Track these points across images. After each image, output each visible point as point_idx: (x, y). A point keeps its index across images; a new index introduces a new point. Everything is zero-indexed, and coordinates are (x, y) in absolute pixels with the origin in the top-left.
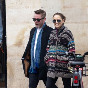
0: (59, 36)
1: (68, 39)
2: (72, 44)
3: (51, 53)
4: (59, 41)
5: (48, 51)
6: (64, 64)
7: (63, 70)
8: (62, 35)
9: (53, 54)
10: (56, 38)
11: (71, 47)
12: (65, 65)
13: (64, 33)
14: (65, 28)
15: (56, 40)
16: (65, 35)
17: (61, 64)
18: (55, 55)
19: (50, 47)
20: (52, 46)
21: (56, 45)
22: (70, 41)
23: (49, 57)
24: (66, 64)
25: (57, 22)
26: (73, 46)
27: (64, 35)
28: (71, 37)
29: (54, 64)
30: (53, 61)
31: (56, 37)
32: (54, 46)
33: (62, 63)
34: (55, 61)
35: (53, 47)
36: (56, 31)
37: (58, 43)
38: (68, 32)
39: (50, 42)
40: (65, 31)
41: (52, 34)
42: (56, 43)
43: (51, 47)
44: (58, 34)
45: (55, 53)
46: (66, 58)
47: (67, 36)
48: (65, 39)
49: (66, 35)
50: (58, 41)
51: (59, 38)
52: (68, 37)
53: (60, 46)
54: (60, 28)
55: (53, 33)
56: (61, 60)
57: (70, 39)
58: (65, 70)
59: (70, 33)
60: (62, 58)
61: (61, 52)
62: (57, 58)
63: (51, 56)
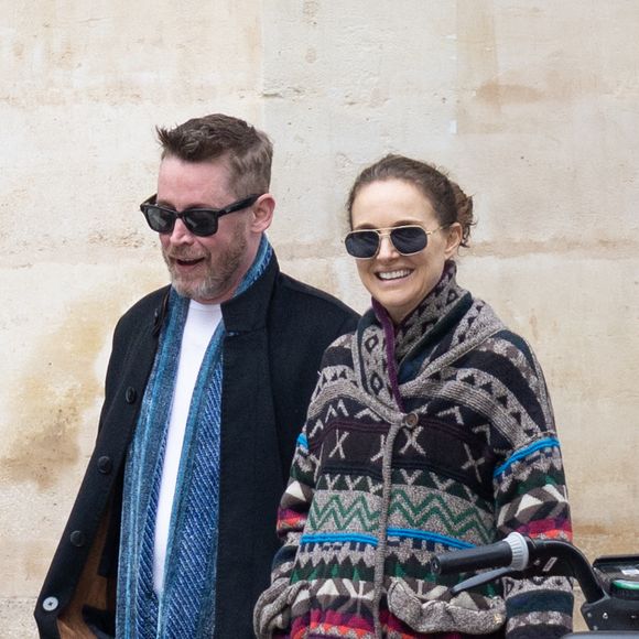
0: (407, 388)
1: (502, 419)
2: (543, 466)
3: (328, 556)
4: (412, 441)
5: (293, 540)
8: (436, 377)
9: (346, 570)
10: (382, 407)
11: (528, 502)
13: (461, 363)
14: (472, 312)
15: (384, 426)
16: (470, 380)
18: (366, 573)
19: (320, 497)
20: (341, 486)
21: (378, 479)
22: (522, 443)
23: (304, 595)
25: (386, 250)
26: (550, 488)
27: (458, 383)
31: (383, 394)
32: (363, 487)
35: (348, 497)
36: (381, 334)
37: (397, 461)
38: (501, 348)
39: (313, 446)
40: (467, 337)
41: (339, 369)
42: (386, 453)
43: (331, 493)
44: (402, 368)
45: (371, 557)
46: (483, 606)
47: (488, 387)
48: (475, 418)
49: (484, 378)
50: (400, 439)
51: (407, 404)
52: (503, 400)
53: (423, 492)
54: (421, 308)
56: (428, 626)
57: (517, 416)
59: (519, 360)
60: (439, 605)
61: (431, 547)
62: (393, 603)
63: (329, 588)
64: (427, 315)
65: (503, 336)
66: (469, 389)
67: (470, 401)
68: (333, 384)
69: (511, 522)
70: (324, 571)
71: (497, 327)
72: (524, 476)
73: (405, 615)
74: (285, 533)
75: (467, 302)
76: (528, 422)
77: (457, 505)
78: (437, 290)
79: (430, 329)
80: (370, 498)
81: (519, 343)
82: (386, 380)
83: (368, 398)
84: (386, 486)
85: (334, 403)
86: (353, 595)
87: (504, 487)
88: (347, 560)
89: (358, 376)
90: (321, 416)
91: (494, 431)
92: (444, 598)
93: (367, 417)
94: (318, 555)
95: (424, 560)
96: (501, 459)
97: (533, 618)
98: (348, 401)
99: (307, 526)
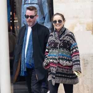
0: (61, 39)
1: (71, 41)
2: (76, 46)
3: (52, 57)
4: (61, 45)
5: (47, 56)
6: (68, 69)
7: (66, 76)
8: (63, 37)
10: (58, 41)
11: (74, 50)
13: (66, 36)
14: (67, 30)
15: (58, 43)
16: (67, 38)
17: (64, 70)
18: (56, 59)
19: (50, 51)
20: (53, 50)
21: (58, 49)
22: (73, 44)
26: (77, 49)
27: (66, 38)
29: (55, 69)
30: (54, 66)
31: (58, 40)
33: (65, 69)
34: (56, 66)
37: (60, 47)
38: (70, 34)
39: (49, 45)
40: (66, 33)
41: (52, 37)
42: (58, 46)
44: (60, 37)
46: (70, 63)
47: (69, 38)
49: (69, 37)
50: (60, 44)
51: (61, 41)
52: (71, 39)
53: (63, 50)
56: (64, 65)
57: (73, 41)
58: (68, 76)
59: (72, 35)
60: (65, 63)
61: (64, 56)
62: (60, 63)
63: (51, 60)
64: (62, 30)
65: (71, 32)
66: (67, 39)
67: (67, 40)
69: (73, 53)
70: (51, 59)
71: (69, 32)
72: (74, 48)
73: (62, 64)
74: (46, 55)
75: (66, 29)
76: (74, 42)
77: (67, 51)
78: (62, 28)
79: (62, 32)
80: (57, 51)
82: (58, 38)
83: (56, 40)
84: (58, 50)
85: (52, 41)
86: (55, 62)
87: (72, 49)
88: (54, 58)
89: (54, 38)
90: (50, 42)
91: (70, 43)
93: (56, 42)
94: (50, 57)
95: (63, 58)
96: (71, 46)
97: (76, 63)
98: (53, 40)
99: (49, 54)
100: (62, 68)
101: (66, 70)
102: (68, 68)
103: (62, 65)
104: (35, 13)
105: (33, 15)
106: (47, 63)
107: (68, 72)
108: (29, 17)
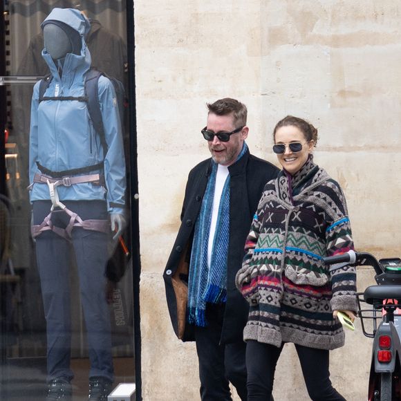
0: (296, 197)
1: (330, 210)
2: (345, 228)
3: (264, 256)
4: (296, 216)
5: (251, 251)
6: (310, 296)
7: (304, 319)
8: (306, 194)
9: (271, 261)
10: (286, 204)
11: (340, 241)
12: (313, 301)
13: (315, 189)
14: (319, 172)
15: (287, 211)
16: (318, 196)
17: (298, 298)
18: (278, 262)
19: (262, 236)
20: (270, 232)
21: (284, 229)
22: (337, 219)
23: (255, 270)
24: (315, 297)
25: (287, 151)
26: (348, 236)
27: (314, 197)
28: (340, 204)
29: (278, 295)
31: (287, 199)
32: (278, 232)
33: (301, 294)
34: (279, 285)
35: (271, 235)
36: (286, 179)
37: (291, 223)
38: (330, 185)
39: (260, 219)
40: (317, 180)
41: (270, 191)
42: (286, 220)
43: (266, 234)
44: (294, 191)
45: (280, 257)
46: (318, 277)
47: (325, 199)
48: (320, 209)
49: (323, 195)
50: (292, 215)
51: (295, 203)
52: (330, 204)
53: (300, 235)
54: (301, 170)
55: (273, 187)
56: (299, 282)
57: (335, 209)
58: (312, 321)
59: (336, 190)
60: (303, 275)
61: (301, 254)
62: (287, 274)
63: (264, 268)
64: (303, 172)
65: (331, 180)
66: (317, 198)
67: (318, 204)
68: (267, 197)
69: (333, 248)
70: (262, 262)
71: (328, 178)
72: (338, 231)
73: (291, 278)
74: (247, 249)
75: (317, 169)
76: (339, 212)
77: (311, 240)
78: (307, 164)
79: (304, 177)
80: (280, 236)
81: (336, 183)
82: (288, 195)
83: (281, 201)
84: (286, 232)
85: (268, 203)
86: (273, 270)
87: (331, 235)
88: (271, 258)
89: (278, 193)
90: (263, 208)
91: (327, 214)
92: (305, 273)
93: (280, 208)
94: (261, 256)
95: (299, 258)
96: (329, 224)
97: (344, 283)
98: (273, 202)
99: (257, 246)
100: (293, 292)
101: (306, 300)
102: (311, 292)
103: (291, 282)
104: (234, 122)
105: (229, 131)
106: (249, 275)
107: (311, 306)
108: (215, 137)
